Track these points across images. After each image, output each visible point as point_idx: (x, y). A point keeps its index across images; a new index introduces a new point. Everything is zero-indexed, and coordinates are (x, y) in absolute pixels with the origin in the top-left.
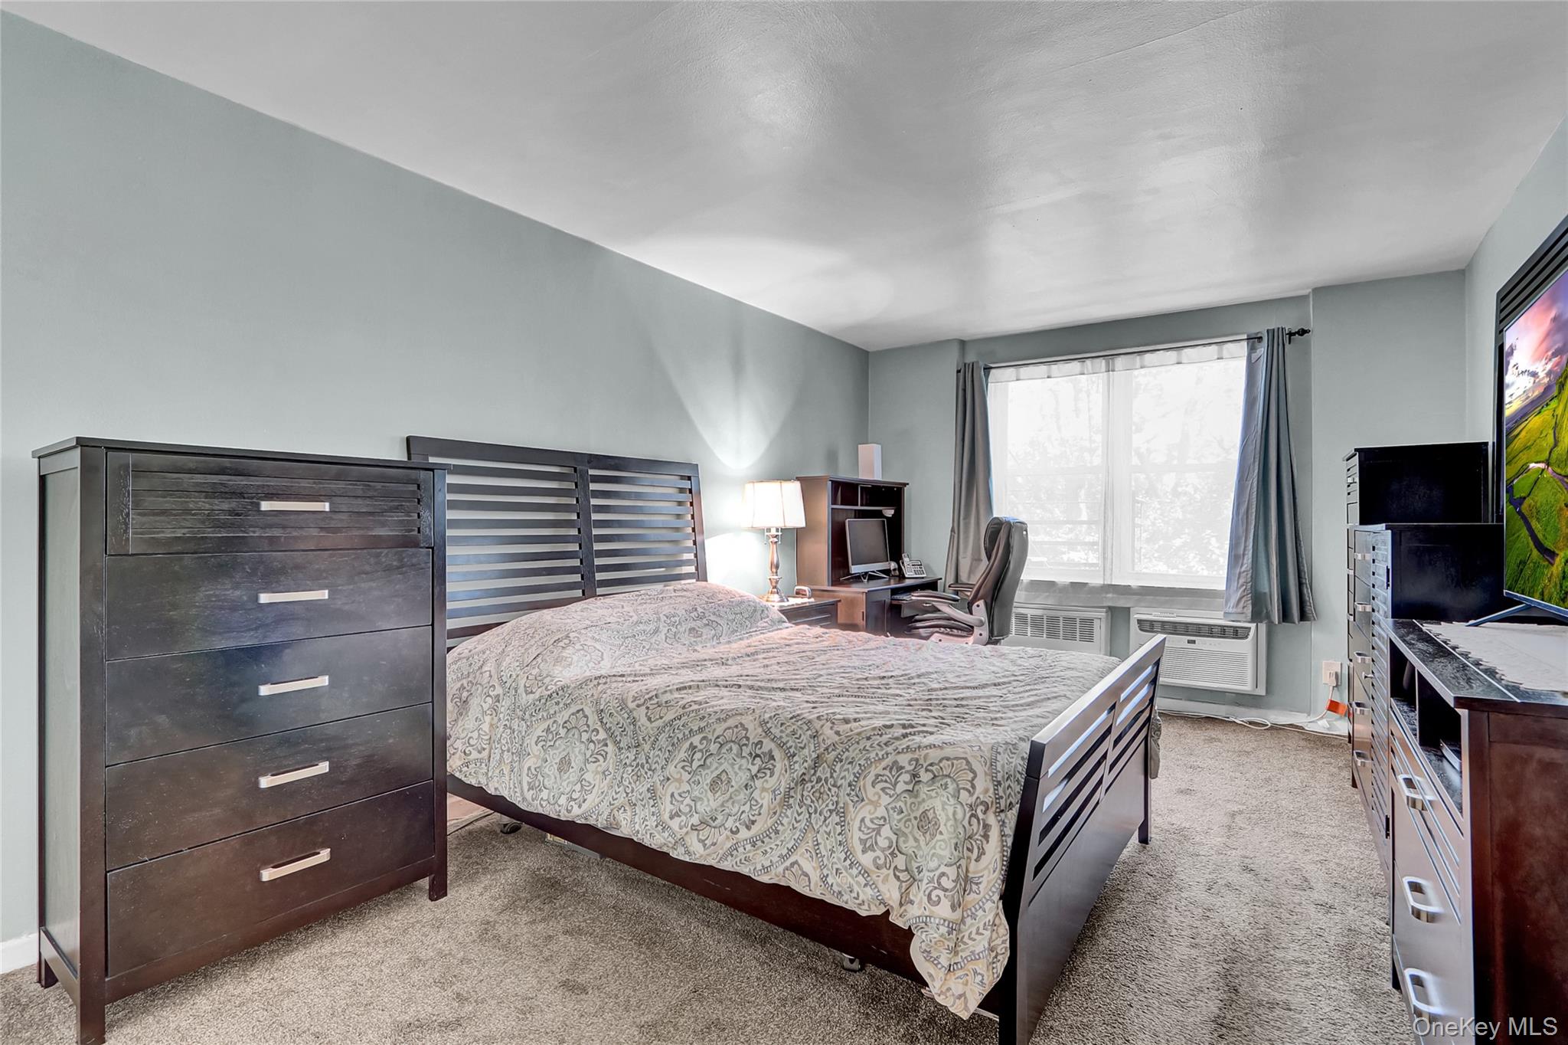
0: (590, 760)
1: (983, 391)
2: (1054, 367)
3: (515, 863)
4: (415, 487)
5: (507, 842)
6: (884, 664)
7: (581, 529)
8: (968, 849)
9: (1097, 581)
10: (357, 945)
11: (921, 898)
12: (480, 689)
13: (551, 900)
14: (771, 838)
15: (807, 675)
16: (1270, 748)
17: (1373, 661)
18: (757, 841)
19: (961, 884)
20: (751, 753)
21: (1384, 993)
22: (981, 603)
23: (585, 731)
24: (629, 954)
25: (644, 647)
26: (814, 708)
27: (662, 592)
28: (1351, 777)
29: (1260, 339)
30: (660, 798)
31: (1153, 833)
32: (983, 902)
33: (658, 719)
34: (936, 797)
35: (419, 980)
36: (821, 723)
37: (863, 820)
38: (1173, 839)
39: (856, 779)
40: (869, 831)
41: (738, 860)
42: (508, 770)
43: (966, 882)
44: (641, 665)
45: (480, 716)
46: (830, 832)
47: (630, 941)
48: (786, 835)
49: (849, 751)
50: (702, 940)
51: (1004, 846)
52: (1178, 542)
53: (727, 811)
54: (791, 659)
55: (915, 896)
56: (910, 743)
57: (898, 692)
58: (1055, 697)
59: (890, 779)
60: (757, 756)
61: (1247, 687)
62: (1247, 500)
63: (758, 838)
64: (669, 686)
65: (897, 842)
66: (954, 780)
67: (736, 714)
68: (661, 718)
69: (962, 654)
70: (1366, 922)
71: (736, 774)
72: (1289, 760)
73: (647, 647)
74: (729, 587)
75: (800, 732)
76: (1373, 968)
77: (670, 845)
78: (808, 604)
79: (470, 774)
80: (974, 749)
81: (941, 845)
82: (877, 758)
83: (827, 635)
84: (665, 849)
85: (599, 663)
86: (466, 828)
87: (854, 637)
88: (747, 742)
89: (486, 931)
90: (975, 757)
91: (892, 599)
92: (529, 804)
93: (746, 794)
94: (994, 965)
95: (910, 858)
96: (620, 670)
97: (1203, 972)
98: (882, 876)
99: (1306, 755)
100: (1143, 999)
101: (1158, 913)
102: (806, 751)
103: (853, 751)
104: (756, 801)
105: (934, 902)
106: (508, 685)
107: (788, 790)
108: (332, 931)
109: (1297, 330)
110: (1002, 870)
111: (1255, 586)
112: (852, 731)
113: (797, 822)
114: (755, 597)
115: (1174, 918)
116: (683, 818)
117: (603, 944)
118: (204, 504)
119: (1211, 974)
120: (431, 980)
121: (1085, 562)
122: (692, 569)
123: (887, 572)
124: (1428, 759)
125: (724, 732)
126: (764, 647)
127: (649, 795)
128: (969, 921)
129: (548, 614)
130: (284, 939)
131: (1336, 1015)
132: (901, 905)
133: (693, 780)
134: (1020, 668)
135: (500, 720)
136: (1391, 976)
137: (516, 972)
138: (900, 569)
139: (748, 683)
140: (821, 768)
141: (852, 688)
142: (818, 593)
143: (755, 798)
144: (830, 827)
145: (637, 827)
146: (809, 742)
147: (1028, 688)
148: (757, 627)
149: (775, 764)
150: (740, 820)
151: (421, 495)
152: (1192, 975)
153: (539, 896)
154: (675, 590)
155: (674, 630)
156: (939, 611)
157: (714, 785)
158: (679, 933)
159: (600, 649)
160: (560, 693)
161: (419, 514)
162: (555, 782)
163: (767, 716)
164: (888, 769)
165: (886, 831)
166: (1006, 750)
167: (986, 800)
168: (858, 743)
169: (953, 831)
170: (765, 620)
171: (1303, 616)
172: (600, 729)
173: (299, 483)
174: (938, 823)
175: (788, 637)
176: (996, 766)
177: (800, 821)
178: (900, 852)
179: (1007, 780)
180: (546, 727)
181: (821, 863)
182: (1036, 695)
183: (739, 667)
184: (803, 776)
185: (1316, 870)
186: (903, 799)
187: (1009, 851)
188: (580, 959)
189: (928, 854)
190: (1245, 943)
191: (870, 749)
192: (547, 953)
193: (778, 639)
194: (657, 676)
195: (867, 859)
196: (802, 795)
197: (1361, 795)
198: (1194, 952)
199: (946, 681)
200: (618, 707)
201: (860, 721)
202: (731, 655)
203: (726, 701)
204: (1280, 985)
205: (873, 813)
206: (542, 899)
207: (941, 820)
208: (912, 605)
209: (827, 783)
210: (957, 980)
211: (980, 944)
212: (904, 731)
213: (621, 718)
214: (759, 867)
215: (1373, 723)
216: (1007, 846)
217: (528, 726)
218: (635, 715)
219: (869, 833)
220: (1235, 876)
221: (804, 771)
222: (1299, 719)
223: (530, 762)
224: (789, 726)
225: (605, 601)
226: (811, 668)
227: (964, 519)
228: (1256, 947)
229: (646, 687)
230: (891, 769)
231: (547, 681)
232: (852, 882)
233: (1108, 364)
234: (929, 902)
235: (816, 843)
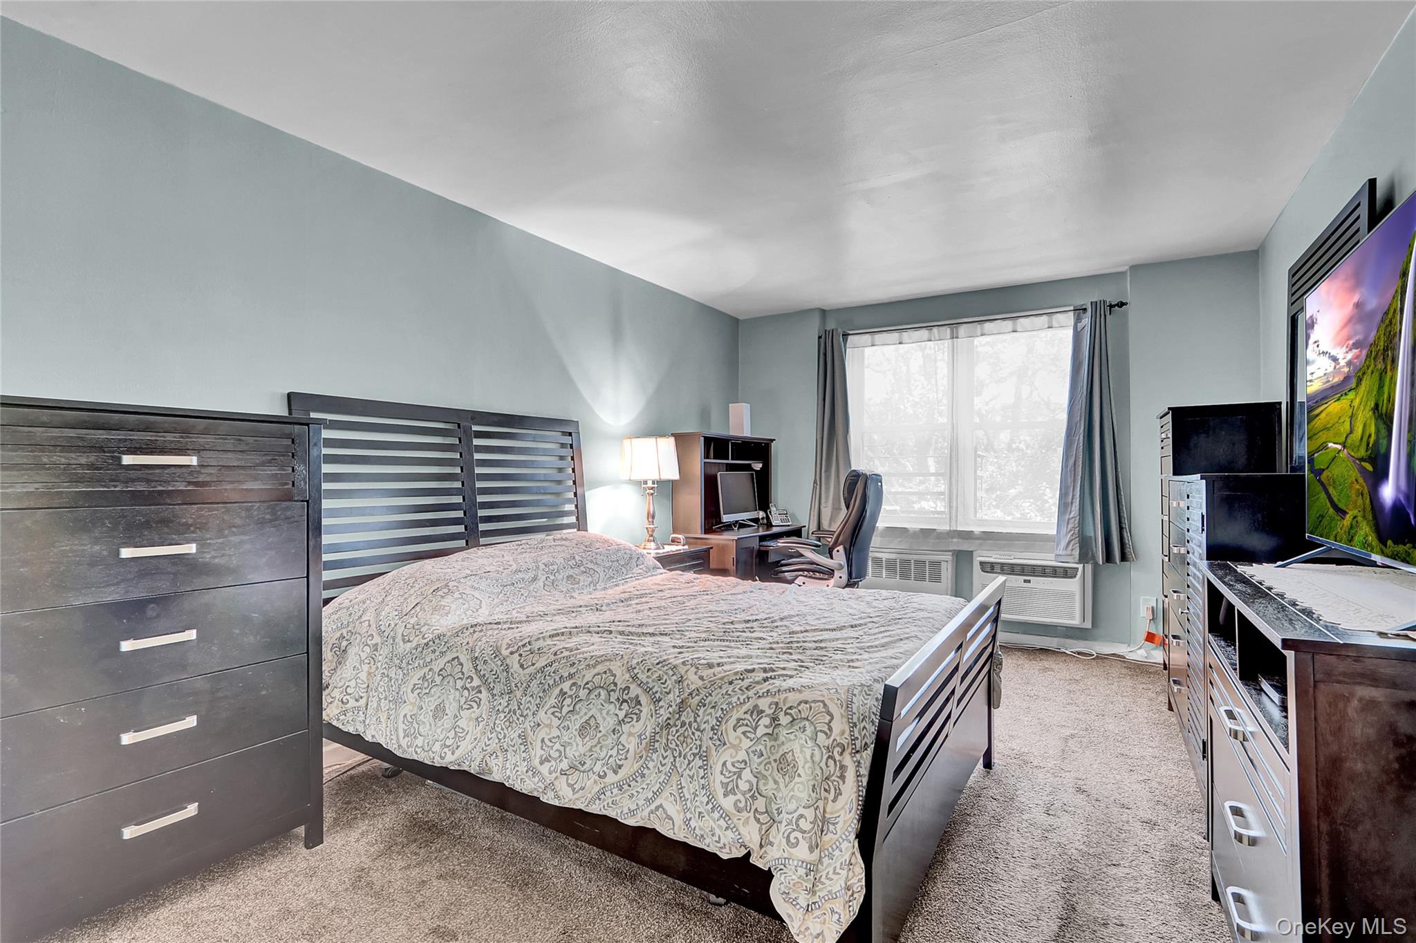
0: (464, 707)
1: (842, 356)
2: (905, 334)
3: (394, 807)
4: (289, 442)
5: (388, 786)
6: (750, 608)
7: (465, 482)
8: (826, 790)
9: (945, 527)
10: (226, 898)
11: (781, 840)
12: (359, 638)
13: (428, 843)
14: (637, 782)
15: (677, 619)
16: (1097, 676)
17: (1188, 598)
18: (624, 784)
19: (818, 826)
20: (618, 698)
21: (1205, 906)
22: (841, 548)
23: (460, 678)
24: (501, 896)
25: (522, 595)
26: (680, 653)
27: (543, 540)
28: (1167, 701)
29: (1085, 309)
30: (531, 744)
31: (996, 759)
32: (839, 842)
33: (530, 666)
34: (794, 740)
35: (286, 933)
36: (686, 668)
37: (724, 764)
38: (1014, 763)
39: (718, 724)
40: (730, 775)
41: (605, 803)
42: (385, 717)
43: (823, 823)
44: (518, 612)
45: (358, 665)
46: (693, 776)
47: (503, 883)
48: (652, 778)
49: (711, 696)
50: (574, 880)
51: (859, 786)
52: (1013, 492)
53: (596, 755)
54: (663, 604)
55: (775, 838)
56: (770, 687)
57: (761, 635)
58: (907, 638)
59: (750, 722)
60: (625, 701)
61: (1076, 621)
62: (1074, 453)
63: (625, 782)
64: (542, 633)
65: (757, 785)
66: (812, 723)
67: (605, 660)
68: (533, 665)
69: (823, 596)
70: (1186, 838)
71: (604, 719)
72: (1113, 687)
73: (525, 595)
74: (606, 536)
75: (665, 677)
76: (1195, 882)
77: (541, 790)
78: (682, 551)
79: (348, 722)
80: (831, 691)
81: (799, 787)
82: (738, 703)
83: (699, 580)
84: (535, 794)
85: (477, 611)
86: (348, 773)
87: (722, 581)
88: (615, 688)
89: (360, 879)
90: (831, 699)
91: (760, 546)
92: (404, 751)
93: (613, 739)
94: (851, 904)
95: (770, 800)
96: (496, 618)
97: (1043, 892)
98: (743, 819)
99: (1128, 682)
100: (990, 921)
101: (1002, 836)
102: (671, 696)
103: (716, 696)
104: (623, 746)
105: (793, 844)
106: (386, 634)
107: (653, 734)
108: (202, 884)
109: (1116, 303)
110: (858, 809)
111: (1082, 531)
112: (715, 676)
113: (662, 766)
114: (631, 545)
115: (1016, 840)
116: (553, 763)
117: (476, 888)
118: (60, 458)
119: (1051, 893)
120: (300, 933)
121: (933, 510)
122: (573, 519)
123: (756, 520)
124: (1249, 693)
125: (593, 678)
126: (637, 593)
127: (520, 741)
128: (826, 861)
129: (429, 564)
130: (151, 895)
131: (1163, 929)
132: (761, 846)
133: (562, 725)
134: (876, 610)
135: (377, 668)
136: (1211, 889)
137: (387, 920)
138: (768, 518)
139: (620, 629)
140: (685, 713)
141: (718, 632)
142: (691, 540)
143: (622, 742)
144: (693, 770)
145: (508, 772)
146: (674, 687)
147: (882, 629)
148: (633, 574)
149: (641, 709)
150: (607, 764)
151: (295, 449)
152: (1034, 895)
153: (415, 841)
154: (554, 540)
155: (552, 577)
156: (803, 556)
157: (583, 730)
158: (551, 873)
159: (478, 597)
160: (437, 641)
161: (293, 468)
162: (430, 729)
163: (635, 662)
164: (749, 713)
165: (746, 774)
166: (861, 692)
167: (842, 742)
168: (721, 688)
169: (811, 773)
170: (641, 567)
171: (1124, 557)
172: (474, 676)
173: (164, 437)
174: (796, 766)
175: (662, 583)
176: (851, 708)
177: (665, 764)
178: (760, 795)
179: (862, 721)
180: (422, 675)
181: (685, 806)
182: (890, 636)
183: (612, 613)
184: (668, 721)
185: (1140, 789)
186: (763, 743)
187: (864, 791)
188: (451, 904)
189: (787, 796)
190: (1081, 861)
191: (732, 693)
192: (420, 899)
193: (652, 585)
194: (532, 623)
195: (728, 803)
196: (668, 739)
197: (1177, 718)
198: (1035, 873)
199: (807, 623)
200: (493, 654)
201: (723, 665)
202: (605, 601)
203: (597, 646)
204: (1113, 902)
205: (735, 757)
206: (418, 843)
207: (799, 764)
208: (778, 551)
209: (691, 727)
210: (815, 920)
211: (837, 885)
212: (765, 675)
213: (495, 665)
214: (626, 810)
215: (1188, 654)
216: (862, 786)
217: (404, 674)
218: (507, 662)
219: (730, 777)
220: (1069, 797)
221: (669, 715)
222: (1121, 649)
223: (406, 710)
224: (655, 671)
225: (485, 550)
226: (681, 612)
227: (826, 471)
228: (1090, 866)
229: (520, 634)
230: (752, 713)
231: (424, 629)
232: (714, 825)
233: (952, 332)
234: (788, 845)
235: (679, 787)
